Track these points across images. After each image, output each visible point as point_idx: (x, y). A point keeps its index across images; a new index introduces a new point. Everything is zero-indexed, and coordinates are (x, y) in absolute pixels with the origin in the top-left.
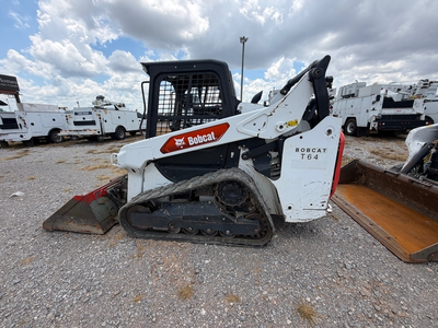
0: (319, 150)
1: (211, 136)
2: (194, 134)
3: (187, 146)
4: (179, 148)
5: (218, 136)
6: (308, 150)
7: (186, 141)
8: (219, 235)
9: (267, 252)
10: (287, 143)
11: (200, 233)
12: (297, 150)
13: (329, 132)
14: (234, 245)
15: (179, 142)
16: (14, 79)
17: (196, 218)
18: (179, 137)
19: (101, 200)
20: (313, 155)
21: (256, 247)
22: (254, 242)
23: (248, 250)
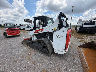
0: (61, 36)
1: (41, 31)
2: (38, 30)
3: (38, 32)
4: (36, 33)
5: (42, 31)
6: (59, 36)
7: (37, 31)
8: (41, 51)
9: (48, 58)
10: (54, 33)
11: (38, 50)
12: (56, 35)
13: (64, 31)
14: (43, 54)
15: (37, 32)
16: (32, 20)
17: (38, 46)
18: (36, 31)
19: (28, 40)
20: (60, 37)
21: (47, 56)
22: (47, 55)
23: (45, 56)
